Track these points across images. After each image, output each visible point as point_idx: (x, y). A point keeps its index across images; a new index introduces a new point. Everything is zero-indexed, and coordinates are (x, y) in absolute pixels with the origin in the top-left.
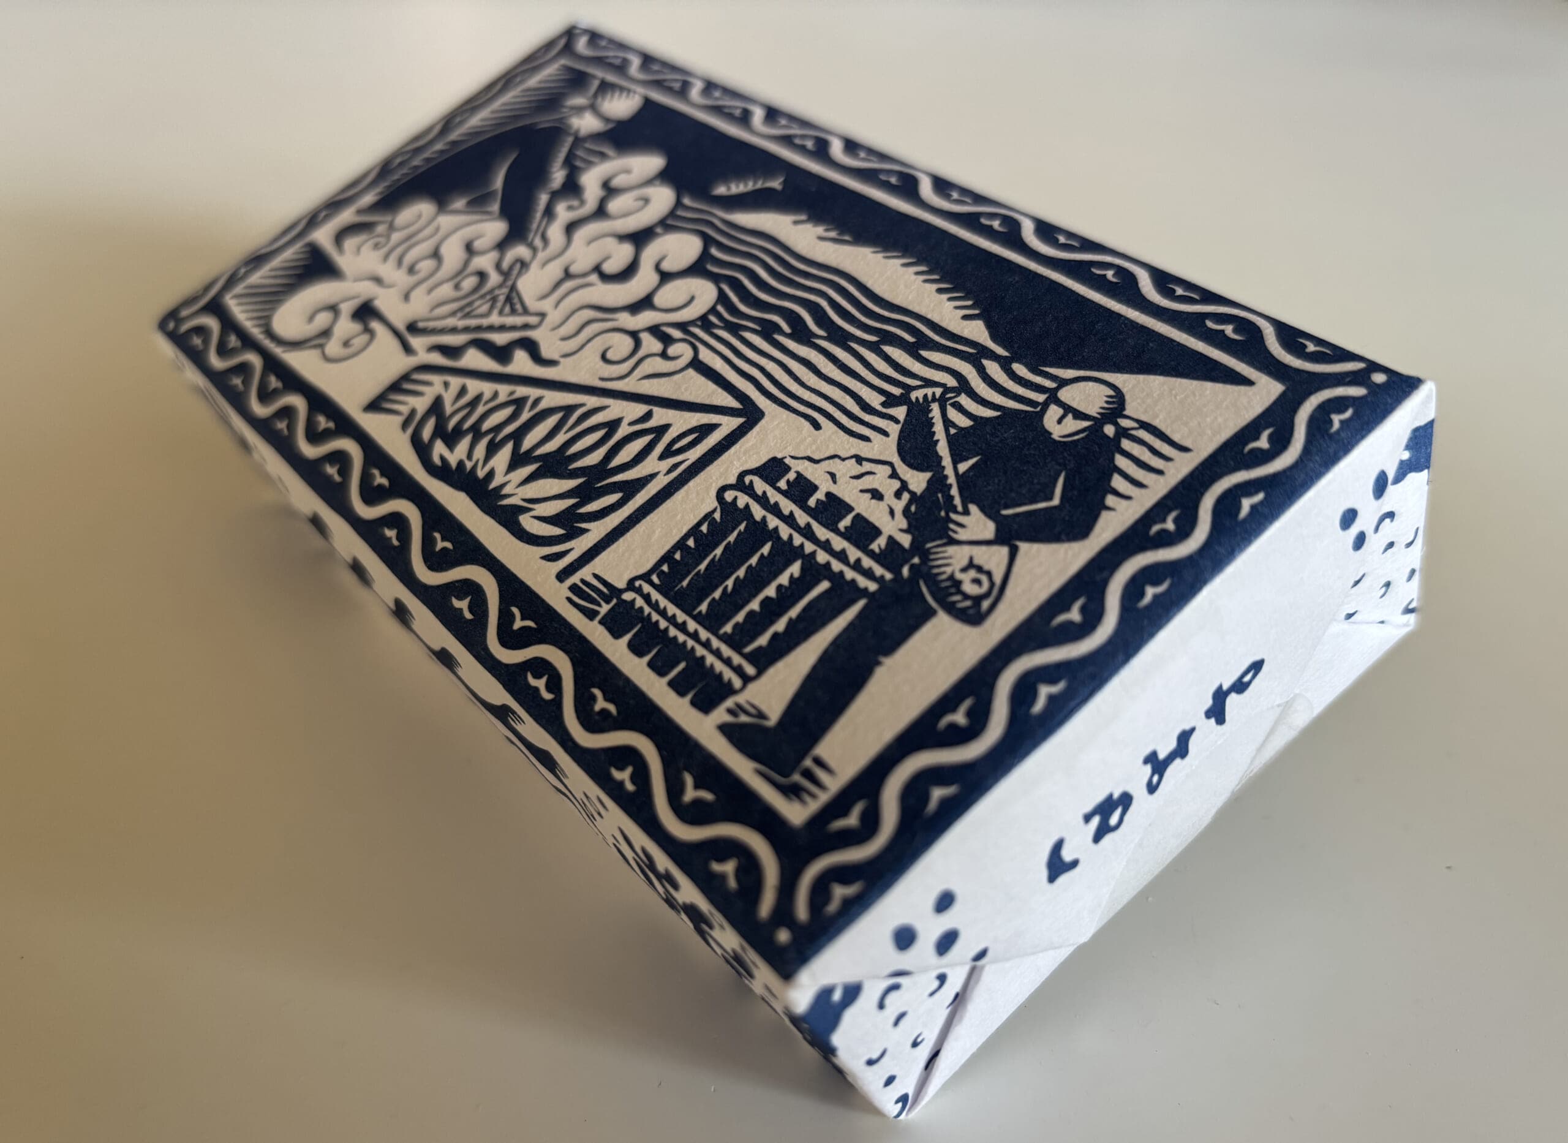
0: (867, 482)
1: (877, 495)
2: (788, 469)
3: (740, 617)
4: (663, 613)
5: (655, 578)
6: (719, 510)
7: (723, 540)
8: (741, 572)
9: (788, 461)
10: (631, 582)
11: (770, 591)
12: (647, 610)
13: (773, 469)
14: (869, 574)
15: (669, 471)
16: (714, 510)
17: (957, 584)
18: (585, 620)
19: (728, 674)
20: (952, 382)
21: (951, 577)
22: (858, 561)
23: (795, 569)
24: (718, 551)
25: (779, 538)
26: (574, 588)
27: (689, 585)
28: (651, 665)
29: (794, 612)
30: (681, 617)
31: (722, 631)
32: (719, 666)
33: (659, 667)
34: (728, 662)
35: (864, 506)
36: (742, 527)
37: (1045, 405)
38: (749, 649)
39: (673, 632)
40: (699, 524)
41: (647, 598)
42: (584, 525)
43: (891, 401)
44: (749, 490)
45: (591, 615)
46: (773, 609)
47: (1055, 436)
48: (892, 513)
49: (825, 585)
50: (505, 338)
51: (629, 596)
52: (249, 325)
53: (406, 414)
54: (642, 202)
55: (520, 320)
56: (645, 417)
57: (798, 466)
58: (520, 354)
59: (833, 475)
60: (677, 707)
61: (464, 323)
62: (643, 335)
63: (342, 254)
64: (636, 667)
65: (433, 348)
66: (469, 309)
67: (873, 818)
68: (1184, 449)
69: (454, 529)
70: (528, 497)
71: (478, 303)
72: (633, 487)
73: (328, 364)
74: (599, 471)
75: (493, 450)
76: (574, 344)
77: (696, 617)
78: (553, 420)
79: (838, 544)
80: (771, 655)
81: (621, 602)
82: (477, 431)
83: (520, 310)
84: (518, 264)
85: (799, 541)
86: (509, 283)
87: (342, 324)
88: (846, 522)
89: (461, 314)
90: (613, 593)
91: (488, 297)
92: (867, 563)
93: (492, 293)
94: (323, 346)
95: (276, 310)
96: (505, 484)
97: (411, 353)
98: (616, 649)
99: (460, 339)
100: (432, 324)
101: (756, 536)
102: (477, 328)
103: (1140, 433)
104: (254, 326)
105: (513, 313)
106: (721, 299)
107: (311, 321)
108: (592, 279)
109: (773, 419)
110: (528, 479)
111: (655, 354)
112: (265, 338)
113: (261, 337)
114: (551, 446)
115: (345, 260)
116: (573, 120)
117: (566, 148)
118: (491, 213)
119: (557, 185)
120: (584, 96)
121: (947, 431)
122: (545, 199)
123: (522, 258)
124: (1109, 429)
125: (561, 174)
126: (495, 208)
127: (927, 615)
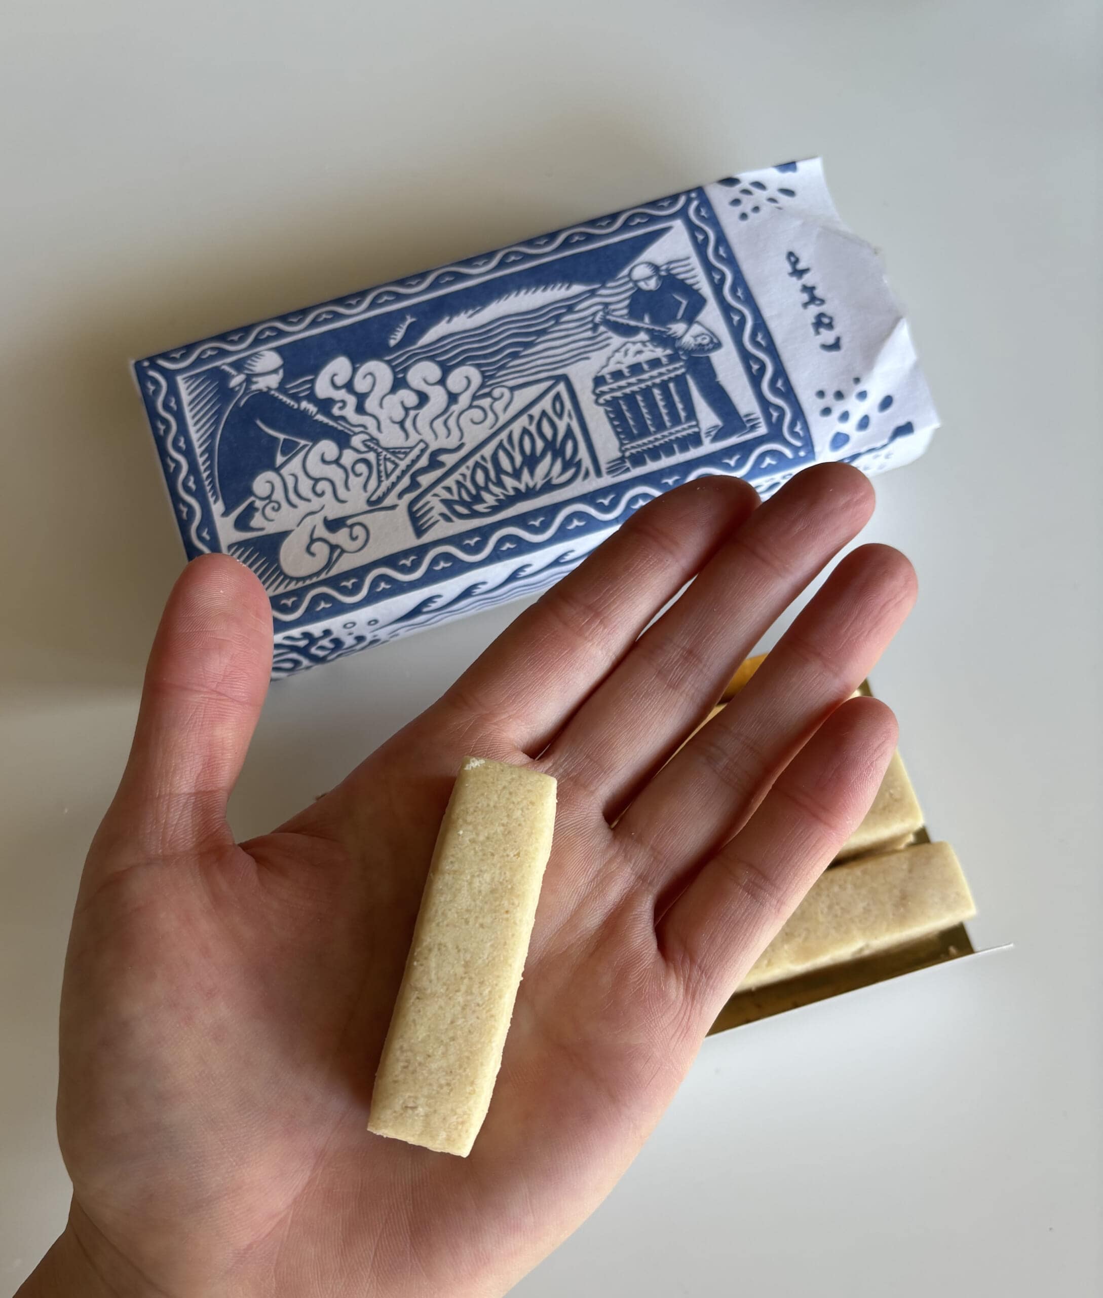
0: (631, 353)
1: (639, 352)
2: (603, 376)
3: (666, 418)
4: (645, 444)
5: (624, 442)
6: (606, 407)
7: (624, 411)
8: (644, 411)
9: (600, 374)
10: (621, 450)
11: (661, 404)
12: (639, 449)
13: (599, 381)
14: (676, 369)
15: (571, 419)
16: (606, 409)
17: (700, 345)
18: (629, 473)
19: (690, 431)
20: (600, 307)
22: (667, 370)
23: (656, 392)
24: (627, 415)
25: (637, 392)
26: (609, 473)
27: (637, 430)
28: (667, 456)
29: (676, 398)
30: (651, 438)
31: (669, 427)
32: (684, 433)
33: (671, 453)
34: (684, 429)
35: (642, 358)
36: (622, 402)
37: (636, 285)
38: (683, 420)
39: (657, 443)
40: (608, 417)
41: (633, 448)
42: (577, 459)
43: (594, 329)
44: (603, 393)
45: (628, 470)
46: (671, 405)
47: (654, 289)
48: (652, 350)
49: (672, 385)
50: (424, 462)
51: (627, 454)
52: (281, 590)
53: (440, 518)
54: (369, 377)
55: (416, 452)
56: (531, 417)
57: (605, 372)
58: (443, 458)
59: (619, 363)
60: (694, 453)
61: (393, 478)
62: (475, 403)
63: (262, 529)
64: (665, 462)
65: (400, 495)
66: (383, 474)
67: (778, 408)
68: (688, 258)
69: (534, 514)
70: (543, 477)
71: (382, 468)
72: (569, 434)
73: (362, 552)
74: (550, 445)
75: (500, 484)
76: (455, 433)
77: (655, 433)
78: (502, 456)
79: (655, 373)
80: (691, 414)
81: (629, 458)
82: (482, 488)
83: (408, 450)
84: (369, 443)
85: (643, 386)
86: (380, 450)
87: (334, 538)
88: (646, 367)
89: (383, 478)
90: (622, 459)
91: (382, 462)
92: (671, 367)
93: (380, 460)
94: (343, 551)
95: (282, 573)
96: (527, 486)
97: (393, 507)
98: (651, 466)
99: (406, 481)
100: (379, 493)
101: (630, 399)
102: (404, 473)
103: (672, 266)
104: (286, 587)
105: (406, 454)
106: (478, 366)
107: (313, 554)
108: (412, 413)
109: (572, 371)
110: (532, 473)
111: (493, 403)
112: (304, 583)
113: (300, 584)
114: (518, 459)
115: (271, 529)
116: (254, 387)
117: (281, 397)
118: (305, 446)
119: (312, 408)
120: (233, 376)
121: (625, 319)
122: (320, 417)
123: (363, 439)
124: (663, 273)
125: (304, 405)
126: (303, 442)
127: (708, 358)
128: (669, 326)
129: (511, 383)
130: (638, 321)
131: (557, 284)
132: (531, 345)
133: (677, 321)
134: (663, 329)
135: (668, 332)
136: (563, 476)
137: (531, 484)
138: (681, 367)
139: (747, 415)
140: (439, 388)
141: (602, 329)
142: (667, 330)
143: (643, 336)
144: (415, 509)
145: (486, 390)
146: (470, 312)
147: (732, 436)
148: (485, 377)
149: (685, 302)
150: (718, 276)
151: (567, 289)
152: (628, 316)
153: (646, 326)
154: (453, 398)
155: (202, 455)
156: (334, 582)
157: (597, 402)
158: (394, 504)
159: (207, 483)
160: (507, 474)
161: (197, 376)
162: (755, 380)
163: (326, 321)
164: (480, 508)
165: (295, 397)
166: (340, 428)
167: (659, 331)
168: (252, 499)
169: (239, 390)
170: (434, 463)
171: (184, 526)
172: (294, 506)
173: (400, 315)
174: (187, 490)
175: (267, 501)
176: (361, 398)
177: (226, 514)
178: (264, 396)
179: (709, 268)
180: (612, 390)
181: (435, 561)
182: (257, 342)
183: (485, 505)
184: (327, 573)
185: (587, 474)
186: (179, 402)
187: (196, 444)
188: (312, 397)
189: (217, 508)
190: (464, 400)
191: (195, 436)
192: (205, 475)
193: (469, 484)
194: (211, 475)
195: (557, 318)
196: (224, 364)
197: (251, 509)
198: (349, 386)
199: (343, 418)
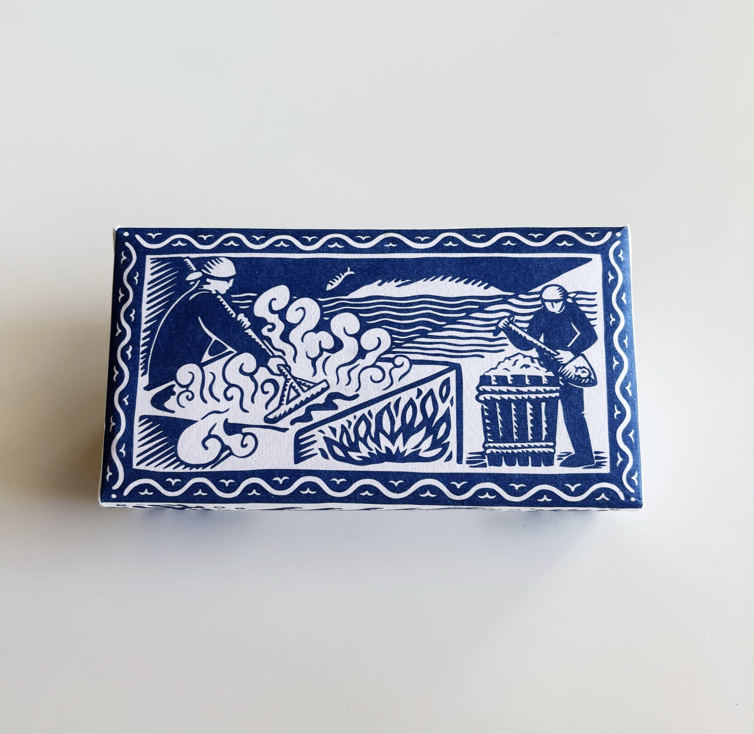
0: (519, 365)
1: (527, 366)
2: (490, 377)
3: (530, 432)
4: (505, 448)
5: (489, 440)
6: (484, 405)
7: (497, 413)
8: (514, 419)
9: (486, 374)
10: (484, 446)
11: (530, 418)
12: (500, 451)
13: (485, 380)
14: (551, 392)
15: (452, 404)
16: (482, 406)
17: (579, 376)
18: (484, 468)
19: (546, 450)
20: (508, 314)
21: (576, 376)
22: (544, 390)
23: (529, 406)
24: (499, 417)
25: (513, 400)
26: (468, 462)
27: (502, 433)
28: (520, 465)
29: (544, 418)
30: (513, 445)
31: (530, 440)
32: (541, 450)
33: (524, 463)
34: (542, 447)
35: (526, 372)
36: (497, 405)
37: (543, 304)
38: (543, 439)
39: (515, 451)
40: (483, 414)
41: (495, 447)
42: (446, 441)
43: (496, 332)
44: (485, 392)
45: (484, 465)
46: (537, 421)
47: (557, 312)
48: (537, 368)
49: (543, 405)
50: (321, 400)
51: (488, 451)
52: (170, 469)
53: (319, 452)
54: (301, 310)
55: (318, 389)
56: (420, 392)
57: (492, 374)
58: (337, 401)
59: (506, 369)
60: (543, 470)
61: (292, 405)
62: (378, 364)
63: (173, 412)
64: (517, 469)
65: (293, 422)
66: (285, 398)
67: (624, 455)
68: (595, 293)
69: (397, 475)
70: (413, 447)
71: (286, 393)
72: (446, 417)
73: (246, 459)
74: (427, 421)
75: (377, 440)
76: (355, 383)
77: (517, 441)
78: (386, 417)
79: (533, 389)
80: (552, 436)
81: (489, 455)
82: (361, 439)
83: (311, 385)
84: (282, 368)
85: (520, 397)
86: (289, 377)
87: (228, 440)
88: (527, 381)
89: (284, 402)
90: (483, 454)
91: (287, 388)
92: (548, 389)
93: (287, 385)
94: (231, 453)
95: (176, 455)
96: (398, 449)
97: (284, 430)
98: (504, 469)
99: (301, 411)
100: (277, 414)
101: (505, 404)
102: (302, 403)
103: (579, 296)
104: (174, 468)
105: (309, 388)
106: (391, 332)
107: (206, 448)
108: (325, 354)
109: (465, 363)
110: (405, 441)
111: (393, 368)
112: (190, 469)
113: (187, 470)
114: (398, 425)
115: (180, 414)
116: (206, 287)
117: (224, 303)
118: (231, 352)
119: (247, 323)
120: (192, 272)
121: (524, 331)
122: (250, 332)
123: (279, 363)
124: (569, 300)
125: (241, 317)
126: (229, 349)
127: (581, 392)
128: (559, 351)
129: (413, 357)
130: (534, 338)
131: (479, 281)
132: (440, 329)
133: (566, 349)
134: (552, 352)
135: (556, 355)
136: (429, 452)
137: (401, 450)
138: (557, 391)
140: (354, 341)
141: (502, 334)
142: (555, 354)
144: (300, 438)
145: (391, 356)
146: (400, 283)
147: (579, 465)
149: (579, 333)
150: (613, 320)
151: (486, 288)
152: (526, 330)
153: (539, 344)
154: (362, 353)
155: (145, 331)
156: (215, 477)
157: (477, 398)
158: (285, 427)
159: (141, 356)
160: (384, 433)
161: (164, 260)
162: (613, 425)
163: (282, 250)
164: (354, 455)
165: (235, 308)
166: (264, 347)
167: (549, 352)
168: (173, 382)
169: (193, 285)
170: (329, 405)
171: (112, 386)
172: (205, 402)
173: (344, 264)
174: (124, 357)
175: (185, 389)
176: (289, 327)
177: (148, 388)
178: (211, 297)
179: (608, 309)
180: (493, 392)
181: (303, 487)
182: (221, 248)
183: (359, 454)
184: (211, 468)
185: (450, 458)
186: (142, 278)
187: (144, 320)
188: (249, 313)
189: (143, 381)
190: (371, 358)
191: (145, 313)
192: (142, 349)
193: (351, 431)
194: (147, 351)
195: (469, 312)
196: (188, 258)
197: (169, 392)
198: (282, 314)
199: (269, 340)
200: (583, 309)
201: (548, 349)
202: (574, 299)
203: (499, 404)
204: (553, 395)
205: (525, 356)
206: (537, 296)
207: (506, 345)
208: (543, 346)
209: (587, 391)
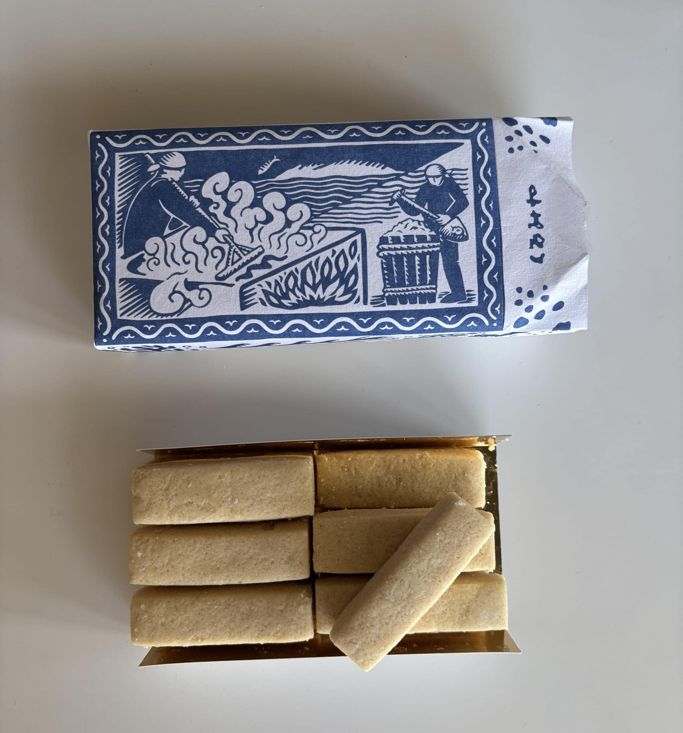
0: (409, 227)
1: (415, 228)
2: (387, 238)
3: (418, 278)
4: (399, 291)
5: (387, 286)
6: (383, 260)
7: (393, 266)
8: (406, 269)
9: (384, 236)
10: (383, 291)
11: (417, 267)
12: (395, 294)
13: (383, 240)
14: (434, 247)
15: (359, 261)
16: (382, 261)
17: (455, 234)
18: (384, 307)
19: (430, 291)
20: (400, 188)
21: (452, 234)
22: (429, 246)
23: (417, 258)
24: (395, 268)
25: (405, 255)
26: (371, 303)
27: (397, 281)
28: (411, 303)
29: (428, 267)
30: (405, 289)
31: (417, 284)
32: (426, 291)
33: (413, 302)
34: (427, 289)
35: (415, 233)
36: (393, 259)
37: (427, 179)
38: (428, 283)
39: (407, 293)
40: (382, 266)
41: (391, 291)
42: (354, 289)
43: (391, 203)
44: (384, 249)
45: (384, 305)
46: (423, 270)
47: (438, 185)
48: (423, 229)
49: (428, 257)
50: (258, 261)
51: (387, 294)
52: (146, 318)
53: (259, 301)
54: (239, 191)
55: (255, 253)
56: (334, 252)
57: (389, 235)
58: (271, 262)
59: (399, 231)
60: (427, 306)
61: (236, 266)
62: (301, 231)
63: (144, 275)
64: (408, 307)
65: (237, 279)
66: (230, 261)
67: (489, 292)
68: (467, 169)
69: (319, 316)
70: (330, 294)
71: (231, 257)
72: (355, 270)
73: (204, 308)
74: (340, 274)
75: (302, 290)
76: (284, 248)
77: (408, 286)
78: (309, 272)
79: (420, 245)
80: (434, 280)
81: (387, 297)
82: (290, 290)
83: (250, 250)
84: (226, 237)
85: (410, 252)
86: (232, 244)
87: (189, 295)
88: (416, 239)
89: (230, 264)
90: (383, 297)
91: (232, 253)
92: (431, 244)
93: (231, 251)
94: (192, 304)
95: (150, 307)
96: (319, 296)
97: (231, 285)
98: (399, 307)
99: (244, 271)
100: (225, 273)
101: (399, 258)
102: (244, 264)
103: (454, 172)
104: (149, 317)
105: (249, 252)
106: (310, 206)
107: (172, 301)
108: (260, 225)
109: (368, 228)
110: (324, 291)
111: (313, 234)
112: (161, 318)
113: (159, 318)
114: (318, 278)
115: (150, 276)
116: (163, 176)
117: (179, 188)
118: (186, 227)
119: (197, 203)
120: (152, 164)
121: (413, 201)
122: (200, 210)
123: (224, 234)
124: (447, 176)
125: (192, 198)
126: (185, 224)
127: (457, 245)
128: (439, 215)
129: (327, 225)
130: (421, 206)
131: (377, 163)
132: (348, 202)
133: (445, 214)
134: (434, 216)
135: (437, 219)
136: (343, 297)
137: (321, 297)
138: (438, 246)
139: (468, 291)
140: (282, 214)
141: (396, 204)
142: (437, 217)
143: (420, 218)
144: (244, 290)
145: (311, 225)
146: (316, 166)
147: (455, 301)
148: (313, 215)
149: (454, 201)
150: (481, 189)
151: (383, 168)
152: (414, 200)
153: (424, 211)
154: (288, 223)
155: (118, 213)
156: (181, 323)
157: (378, 254)
158: (232, 283)
159: (117, 232)
160: (308, 285)
161: (129, 156)
162: (481, 269)
163: (222, 144)
164: (285, 302)
165: (187, 191)
166: (211, 221)
167: (431, 216)
168: (143, 252)
169: (154, 175)
170: (264, 264)
171: (96, 257)
172: (168, 266)
173: (271, 154)
174: (104, 234)
175: (152, 257)
176: (230, 205)
177: (124, 257)
178: (168, 183)
179: (477, 181)
180: (390, 249)
181: (249, 327)
182: (173, 145)
183: (289, 301)
184: (178, 316)
185: (358, 300)
186: (113, 172)
187: (117, 204)
188: (198, 195)
189: (120, 252)
190: (295, 227)
191: (117, 199)
192: (117, 227)
193: (283, 285)
194: (121, 228)
195: (370, 187)
196: (148, 153)
197: (141, 259)
198: (224, 194)
199: (215, 215)
200: (458, 182)
201: (431, 214)
202: (450, 174)
203: (394, 258)
204: (435, 249)
205: (413, 221)
206: (423, 173)
207: (399, 212)
208: (427, 212)
209: (461, 245)
